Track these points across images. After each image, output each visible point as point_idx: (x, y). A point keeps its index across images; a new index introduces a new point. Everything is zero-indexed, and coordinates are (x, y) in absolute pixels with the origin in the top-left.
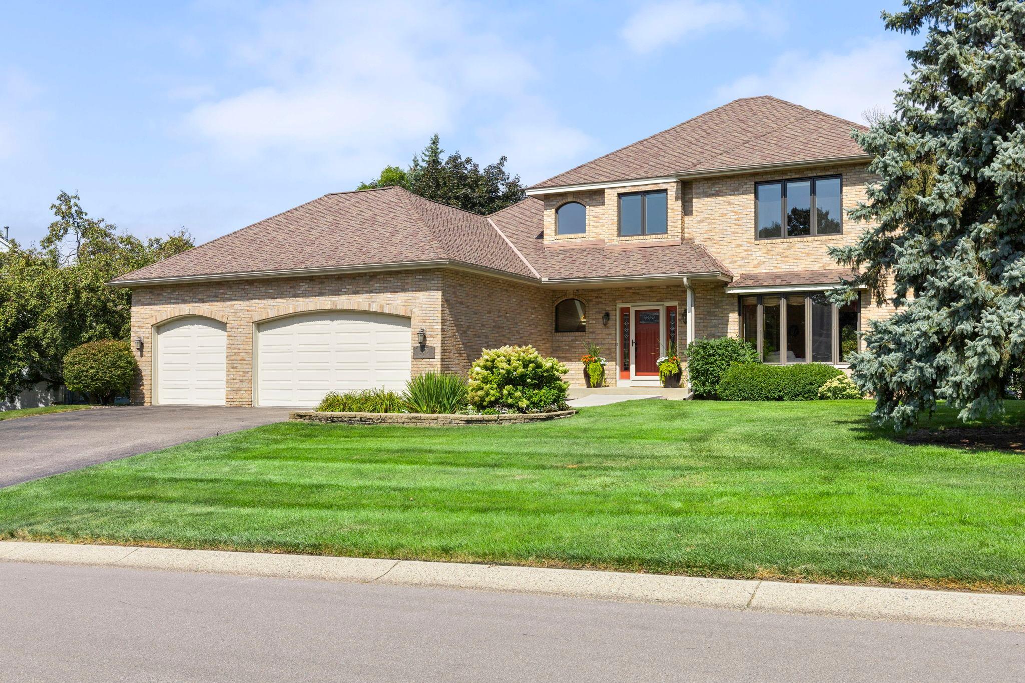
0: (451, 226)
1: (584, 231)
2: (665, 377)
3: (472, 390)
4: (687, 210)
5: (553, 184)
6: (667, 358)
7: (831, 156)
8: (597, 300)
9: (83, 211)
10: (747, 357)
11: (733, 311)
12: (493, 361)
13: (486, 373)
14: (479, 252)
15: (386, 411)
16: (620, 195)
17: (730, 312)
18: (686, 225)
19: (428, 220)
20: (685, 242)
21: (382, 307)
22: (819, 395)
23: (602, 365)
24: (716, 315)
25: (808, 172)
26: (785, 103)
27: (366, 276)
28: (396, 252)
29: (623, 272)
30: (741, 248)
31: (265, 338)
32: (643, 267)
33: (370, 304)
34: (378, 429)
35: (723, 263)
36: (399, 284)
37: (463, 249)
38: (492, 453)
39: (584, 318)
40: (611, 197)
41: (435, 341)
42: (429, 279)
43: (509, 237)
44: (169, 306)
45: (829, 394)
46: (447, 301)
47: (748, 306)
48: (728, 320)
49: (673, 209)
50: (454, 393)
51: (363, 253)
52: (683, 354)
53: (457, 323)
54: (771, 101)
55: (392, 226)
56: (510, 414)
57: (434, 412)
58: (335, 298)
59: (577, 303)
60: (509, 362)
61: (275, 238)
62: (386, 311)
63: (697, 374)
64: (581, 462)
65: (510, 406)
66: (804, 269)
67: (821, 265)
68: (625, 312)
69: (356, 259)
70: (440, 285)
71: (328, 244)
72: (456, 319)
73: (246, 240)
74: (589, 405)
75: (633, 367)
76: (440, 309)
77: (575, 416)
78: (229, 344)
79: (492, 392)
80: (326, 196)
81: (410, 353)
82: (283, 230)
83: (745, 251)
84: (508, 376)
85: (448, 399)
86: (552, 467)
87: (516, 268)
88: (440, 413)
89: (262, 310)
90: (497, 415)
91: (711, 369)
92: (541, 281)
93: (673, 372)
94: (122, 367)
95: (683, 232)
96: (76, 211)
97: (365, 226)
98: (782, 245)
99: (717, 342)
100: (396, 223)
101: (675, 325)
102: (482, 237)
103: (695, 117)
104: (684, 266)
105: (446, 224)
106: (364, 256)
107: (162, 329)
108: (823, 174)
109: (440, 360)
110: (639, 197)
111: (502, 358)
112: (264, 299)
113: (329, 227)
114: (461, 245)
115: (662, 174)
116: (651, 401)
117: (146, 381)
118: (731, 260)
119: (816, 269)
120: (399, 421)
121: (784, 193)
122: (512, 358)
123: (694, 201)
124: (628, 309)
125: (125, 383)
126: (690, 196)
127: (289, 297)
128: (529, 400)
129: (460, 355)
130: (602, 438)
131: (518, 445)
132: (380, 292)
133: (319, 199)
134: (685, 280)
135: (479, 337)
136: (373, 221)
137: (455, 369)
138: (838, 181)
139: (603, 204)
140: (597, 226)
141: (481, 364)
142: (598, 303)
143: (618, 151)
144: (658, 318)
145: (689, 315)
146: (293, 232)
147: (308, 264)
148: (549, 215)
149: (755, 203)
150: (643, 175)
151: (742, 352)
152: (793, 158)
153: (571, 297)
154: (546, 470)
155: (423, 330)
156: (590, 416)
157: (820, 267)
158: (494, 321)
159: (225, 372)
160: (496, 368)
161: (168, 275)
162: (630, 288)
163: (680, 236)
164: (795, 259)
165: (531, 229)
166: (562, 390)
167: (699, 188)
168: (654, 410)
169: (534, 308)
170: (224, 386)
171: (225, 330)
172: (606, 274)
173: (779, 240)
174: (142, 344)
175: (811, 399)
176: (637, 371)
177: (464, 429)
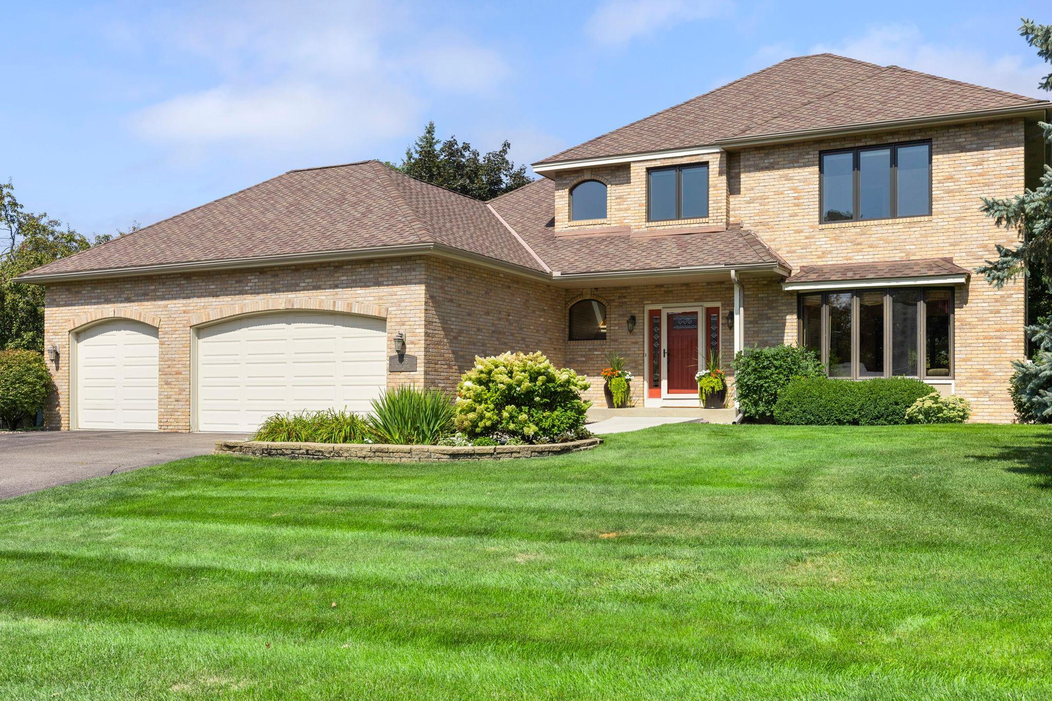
0: (440, 208)
1: (604, 216)
2: (706, 395)
3: (461, 412)
4: (733, 188)
5: (567, 158)
6: (708, 371)
7: (918, 116)
8: (620, 301)
9: (18, 202)
10: (810, 369)
11: (792, 313)
12: (490, 372)
13: (479, 388)
14: (475, 239)
15: (345, 441)
16: (649, 170)
17: (788, 314)
18: (731, 206)
19: (411, 198)
20: (730, 227)
21: (350, 305)
22: (906, 417)
23: (628, 381)
24: (769, 318)
25: (888, 137)
26: (850, 60)
27: (329, 266)
28: (367, 236)
29: (654, 264)
30: (801, 234)
31: (207, 346)
32: (680, 258)
33: (334, 302)
34: (327, 466)
35: (778, 252)
36: (371, 276)
37: (453, 234)
38: (481, 508)
39: (604, 324)
40: (638, 173)
41: (417, 349)
42: (409, 270)
43: (513, 225)
44: (89, 307)
45: (921, 417)
46: (432, 297)
47: (809, 307)
48: (784, 324)
49: (715, 186)
50: (436, 415)
51: (326, 238)
52: (728, 366)
53: (446, 326)
54: (831, 59)
55: (365, 205)
56: (513, 444)
57: (409, 441)
58: (291, 295)
59: (595, 305)
60: (510, 373)
61: (221, 223)
62: (355, 310)
63: (747, 392)
64: (621, 528)
65: (513, 433)
66: (882, 260)
67: (903, 254)
68: (655, 316)
69: (317, 245)
70: (423, 277)
71: (285, 228)
72: (444, 321)
73: (187, 226)
74: (616, 430)
75: (664, 383)
76: (423, 307)
77: (600, 447)
78: (161, 353)
79: (488, 415)
80: (288, 173)
81: (385, 365)
82: (232, 214)
83: (807, 238)
84: (509, 393)
85: (428, 425)
86: (576, 537)
87: (521, 260)
88: (417, 442)
89: (202, 311)
90: (493, 447)
91: (766, 385)
92: (552, 276)
93: (717, 389)
94: (30, 383)
95: (728, 216)
96: (9, 202)
97: (332, 206)
98: (853, 230)
99: (773, 351)
100: (370, 202)
101: (717, 331)
102: (479, 223)
103: (738, 79)
104: (731, 256)
105: (434, 205)
106: (327, 241)
107: (82, 335)
108: (907, 139)
109: (423, 373)
110: (673, 173)
111: (502, 368)
112: (205, 296)
113: (287, 208)
114: (451, 229)
115: (702, 143)
116: (694, 426)
117: (62, 400)
118: (788, 249)
119: (897, 259)
120: (359, 455)
121: (856, 165)
122: (515, 368)
123: (742, 176)
124: (658, 312)
125: (34, 403)
126: (737, 171)
127: (235, 295)
128: (537, 425)
129: (450, 367)
130: (645, 482)
131: (523, 493)
132: (347, 287)
133: (280, 177)
134: (733, 273)
135: (474, 344)
136: (342, 199)
137: (443, 385)
138: (925, 148)
139: (628, 181)
140: (620, 210)
141: (473, 377)
142: (621, 304)
143: (645, 120)
144: (695, 322)
145: (736, 317)
146: (244, 216)
147: (257, 251)
148: (562, 197)
149: (820, 177)
150: (678, 145)
151: (804, 363)
152: (869, 119)
153: (588, 297)
154: (567, 544)
155: (401, 335)
156: (619, 448)
157: (902, 257)
158: (493, 325)
159: (157, 389)
160: (493, 381)
161: (87, 267)
162: (662, 286)
163: (724, 221)
164: (870, 247)
165: (539, 215)
166: (581, 412)
167: (748, 160)
168: (700, 437)
169: (544, 310)
170: (157, 407)
171: (156, 335)
172: (633, 266)
173: (851, 224)
174: (57, 354)
175: (896, 423)
176: (669, 388)
177: (447, 466)
